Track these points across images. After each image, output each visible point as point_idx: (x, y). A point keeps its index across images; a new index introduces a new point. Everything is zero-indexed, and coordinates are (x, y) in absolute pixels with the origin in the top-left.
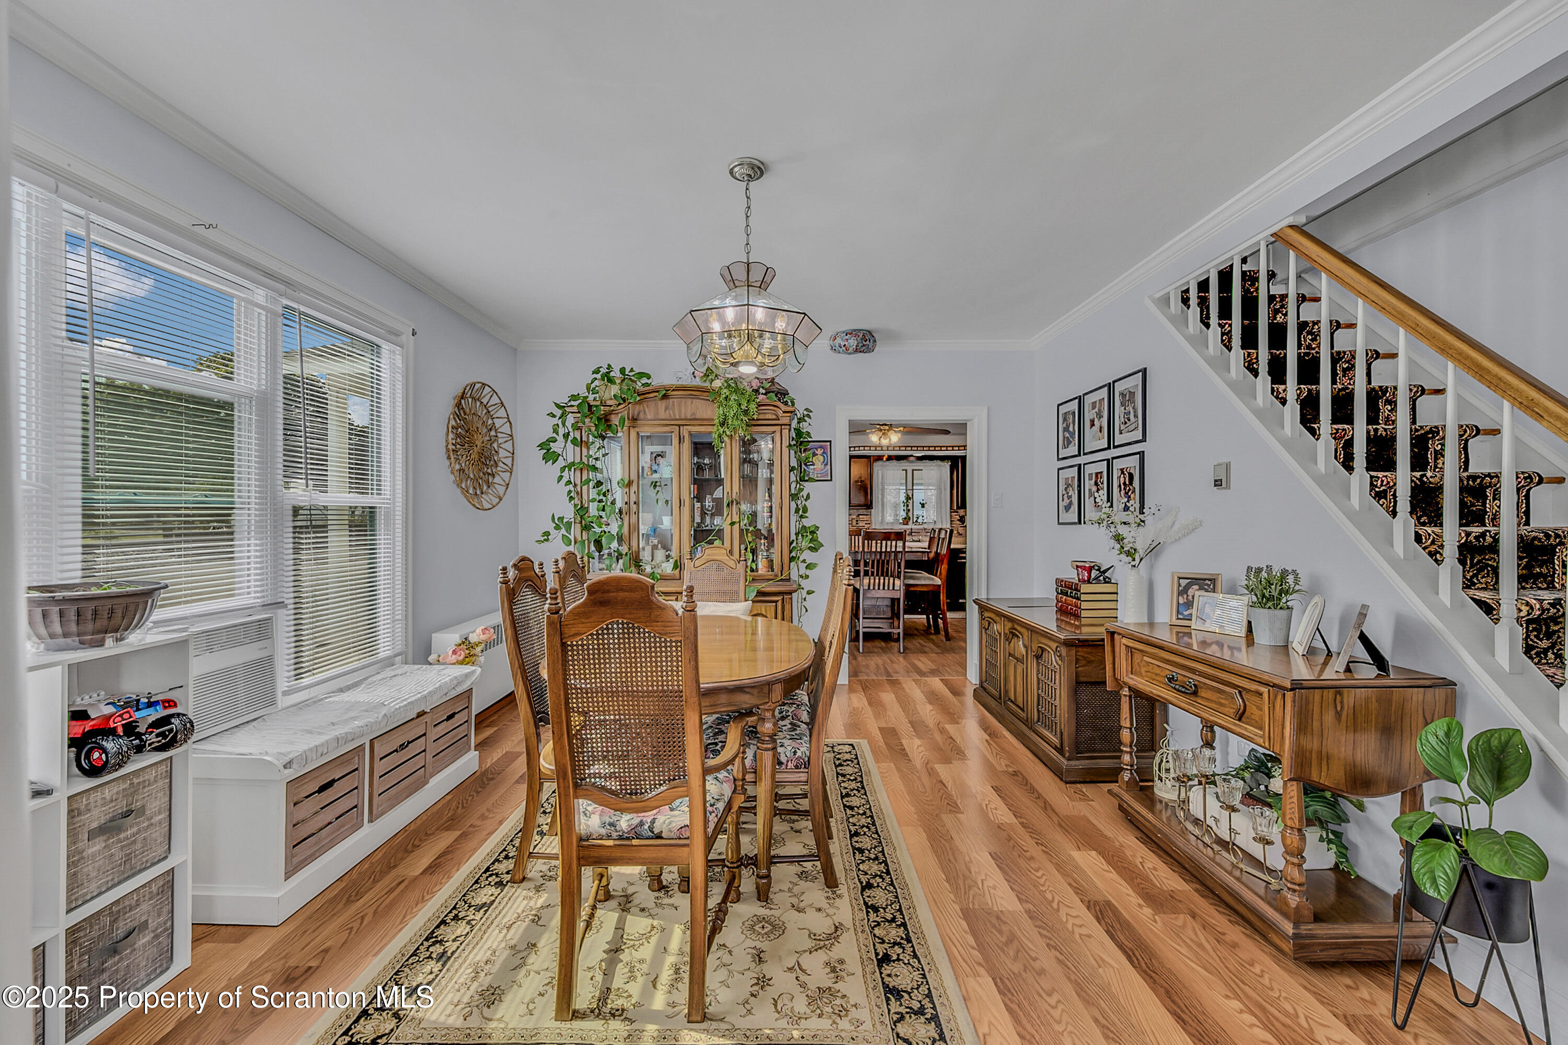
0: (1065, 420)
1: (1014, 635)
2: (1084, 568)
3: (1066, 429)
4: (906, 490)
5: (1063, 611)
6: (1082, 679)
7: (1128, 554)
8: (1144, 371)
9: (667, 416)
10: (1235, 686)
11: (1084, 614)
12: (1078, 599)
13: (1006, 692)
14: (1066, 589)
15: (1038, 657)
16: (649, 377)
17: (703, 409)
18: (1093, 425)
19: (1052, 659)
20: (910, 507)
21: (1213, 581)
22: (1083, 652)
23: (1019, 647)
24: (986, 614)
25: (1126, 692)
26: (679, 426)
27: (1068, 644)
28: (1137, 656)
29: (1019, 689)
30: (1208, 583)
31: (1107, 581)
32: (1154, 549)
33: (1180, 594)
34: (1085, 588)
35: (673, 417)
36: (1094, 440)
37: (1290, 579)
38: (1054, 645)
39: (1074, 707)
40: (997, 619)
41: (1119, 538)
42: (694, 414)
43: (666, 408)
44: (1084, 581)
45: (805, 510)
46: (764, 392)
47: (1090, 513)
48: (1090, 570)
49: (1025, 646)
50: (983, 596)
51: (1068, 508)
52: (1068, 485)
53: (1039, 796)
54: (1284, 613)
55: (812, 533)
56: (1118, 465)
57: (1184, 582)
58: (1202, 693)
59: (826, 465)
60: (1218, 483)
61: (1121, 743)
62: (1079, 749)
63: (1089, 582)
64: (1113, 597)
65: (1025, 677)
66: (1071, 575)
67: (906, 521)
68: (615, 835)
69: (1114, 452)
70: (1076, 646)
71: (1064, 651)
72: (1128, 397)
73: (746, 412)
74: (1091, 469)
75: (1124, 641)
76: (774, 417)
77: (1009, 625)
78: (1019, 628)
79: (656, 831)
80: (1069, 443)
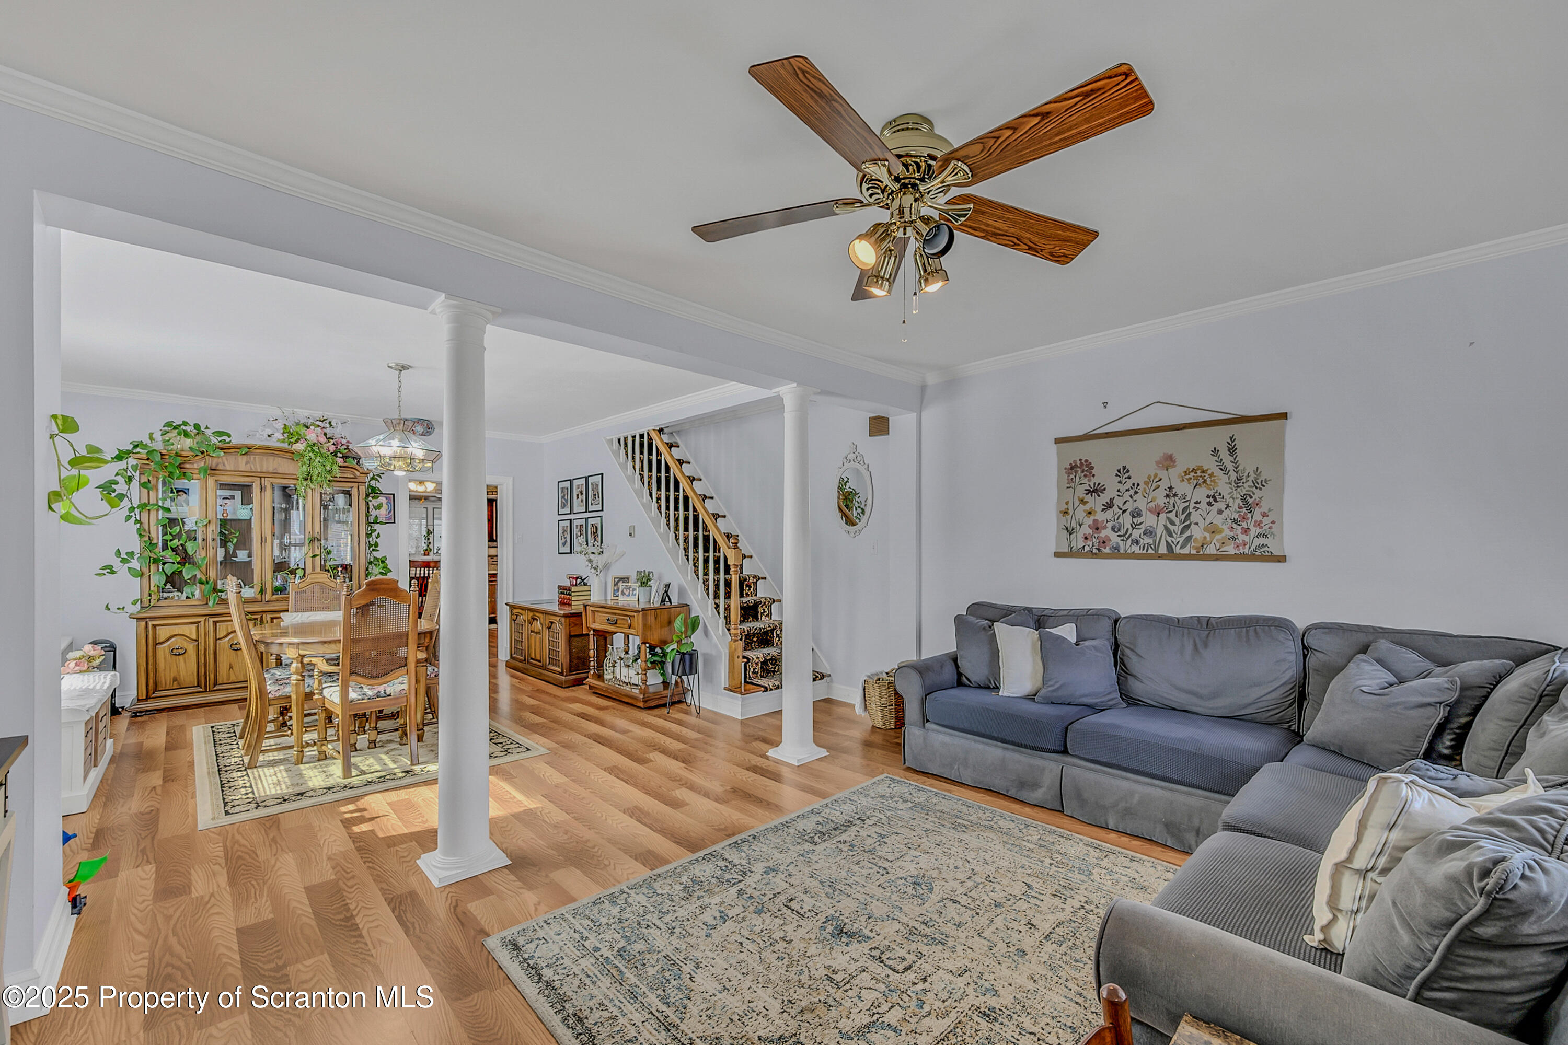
0: (562, 492)
1: (534, 619)
2: (573, 578)
3: (563, 497)
4: (427, 525)
5: (562, 603)
6: (572, 634)
7: (595, 569)
8: (602, 474)
9: (248, 469)
10: (628, 616)
11: (573, 603)
12: (570, 595)
13: (529, 655)
14: (565, 591)
15: (549, 628)
16: (229, 436)
17: (284, 465)
18: (578, 498)
19: (557, 627)
20: (431, 540)
21: (628, 578)
22: (572, 619)
23: (537, 625)
24: (515, 611)
25: (592, 632)
26: (261, 477)
27: (565, 616)
28: (596, 613)
29: (538, 651)
30: (625, 579)
31: (585, 584)
32: (607, 567)
33: (615, 585)
34: (573, 589)
35: (254, 470)
36: (578, 506)
37: (651, 575)
38: (558, 618)
39: (568, 649)
40: (523, 612)
41: (590, 561)
42: (275, 469)
43: (247, 463)
44: (573, 585)
45: (376, 545)
46: (341, 455)
47: (577, 548)
48: (577, 578)
49: (541, 624)
50: (511, 601)
51: (564, 544)
52: (564, 531)
53: (551, 694)
54: (648, 589)
55: (383, 562)
56: (590, 521)
57: (616, 580)
58: (618, 622)
59: (390, 512)
60: (630, 535)
61: (590, 658)
62: (572, 669)
63: (576, 585)
64: (588, 593)
65: (541, 641)
66: (567, 583)
67: (427, 552)
68: (366, 698)
69: (588, 515)
70: (569, 617)
71: (563, 619)
72: (595, 485)
73: (330, 472)
74: (576, 523)
75: (591, 608)
76: (352, 476)
77: (531, 614)
78: (537, 614)
79: (388, 694)
80: (565, 506)
